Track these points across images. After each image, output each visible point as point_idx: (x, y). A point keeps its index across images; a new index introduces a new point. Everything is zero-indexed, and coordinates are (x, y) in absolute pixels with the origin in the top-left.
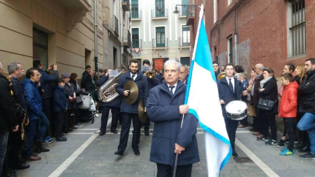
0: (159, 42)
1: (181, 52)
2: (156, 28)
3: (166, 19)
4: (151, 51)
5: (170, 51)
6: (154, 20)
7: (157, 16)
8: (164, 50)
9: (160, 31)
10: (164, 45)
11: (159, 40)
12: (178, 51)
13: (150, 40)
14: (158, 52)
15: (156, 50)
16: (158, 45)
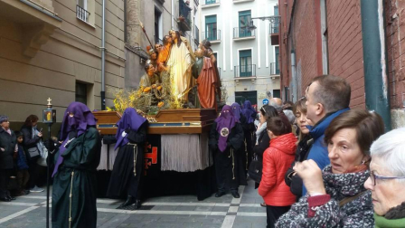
0: (243, 71)
1: (274, 83)
2: (240, 52)
3: (253, 40)
4: (233, 82)
5: (258, 82)
6: (236, 42)
7: (240, 36)
8: (250, 80)
9: (245, 55)
10: (250, 74)
11: (244, 67)
12: (270, 82)
13: (232, 68)
14: (241, 83)
15: (240, 80)
16: (242, 74)
